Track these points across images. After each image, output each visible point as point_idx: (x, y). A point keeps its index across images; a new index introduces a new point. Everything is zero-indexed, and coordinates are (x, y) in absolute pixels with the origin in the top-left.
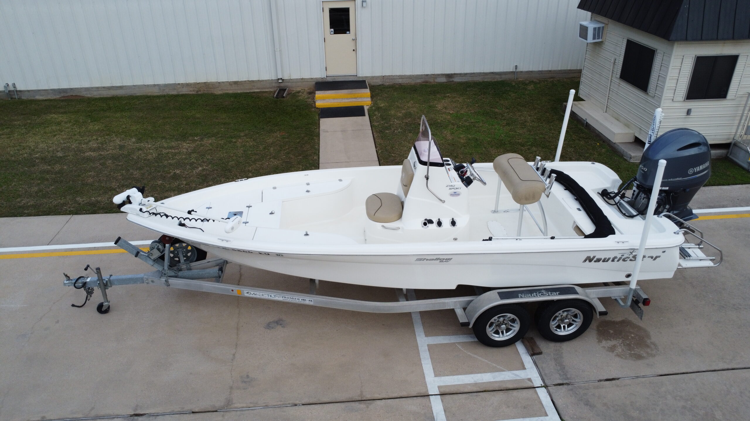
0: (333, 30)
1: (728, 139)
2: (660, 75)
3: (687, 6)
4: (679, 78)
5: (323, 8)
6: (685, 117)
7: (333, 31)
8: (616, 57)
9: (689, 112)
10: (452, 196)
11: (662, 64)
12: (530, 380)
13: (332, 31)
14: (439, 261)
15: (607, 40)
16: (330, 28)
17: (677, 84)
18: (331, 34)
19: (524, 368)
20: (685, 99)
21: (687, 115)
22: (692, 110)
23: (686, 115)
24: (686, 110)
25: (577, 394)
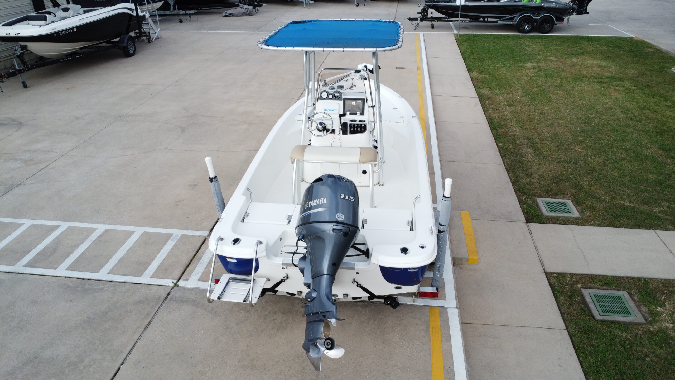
12: (187, 280)
19: (199, 280)
25: (153, 300)
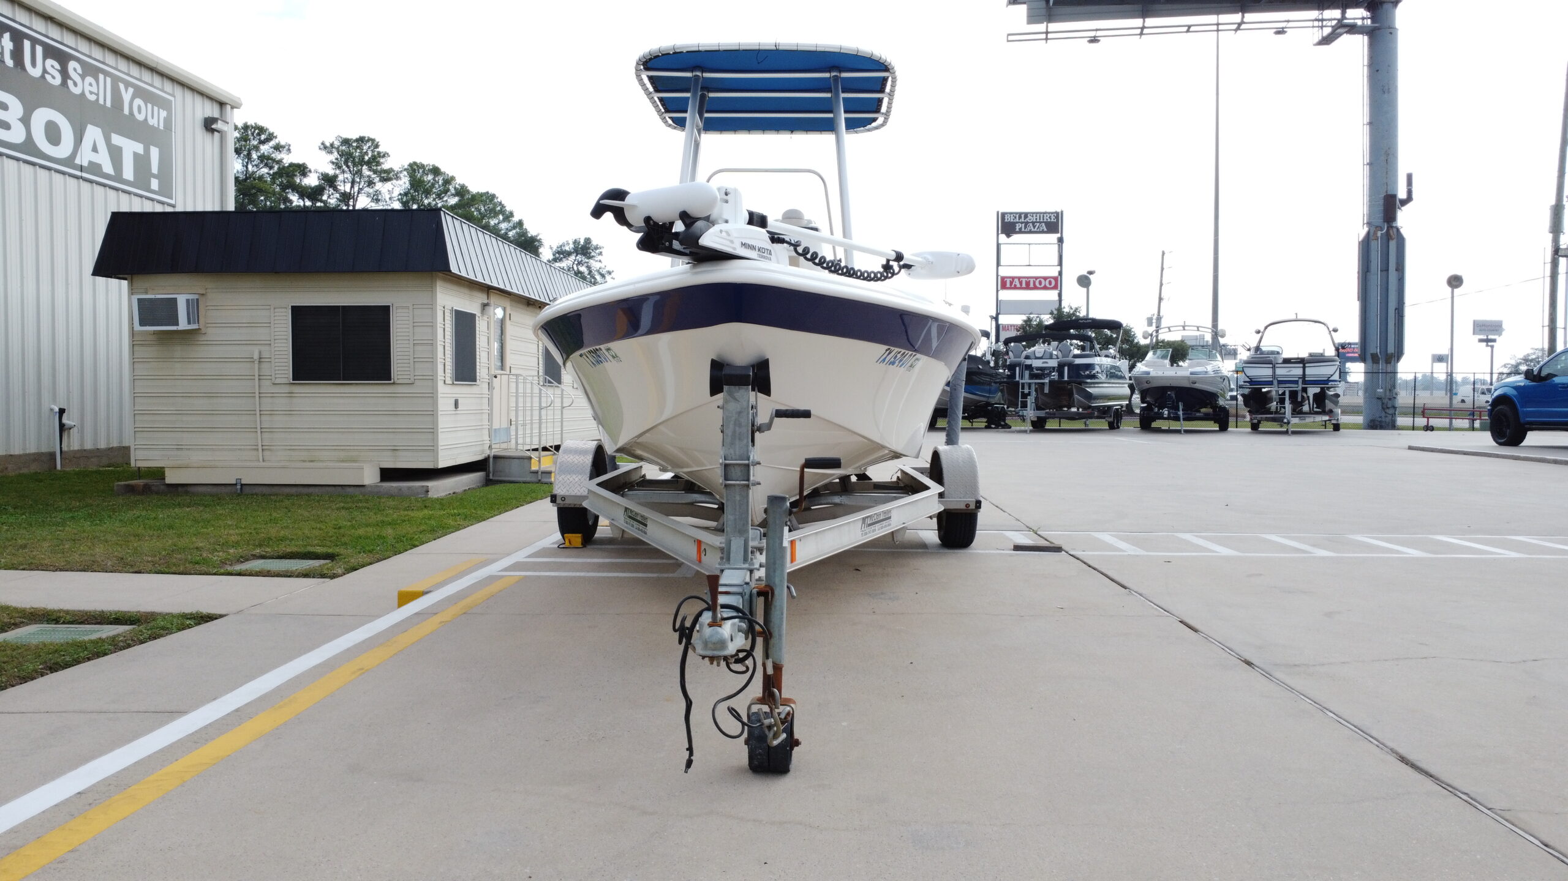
1: (483, 452)
2: (417, 342)
4: (446, 347)
6: (454, 412)
8: (263, 348)
9: (456, 404)
15: (209, 325)
17: (445, 355)
20: (453, 380)
22: (460, 401)
23: (455, 408)
24: (454, 401)
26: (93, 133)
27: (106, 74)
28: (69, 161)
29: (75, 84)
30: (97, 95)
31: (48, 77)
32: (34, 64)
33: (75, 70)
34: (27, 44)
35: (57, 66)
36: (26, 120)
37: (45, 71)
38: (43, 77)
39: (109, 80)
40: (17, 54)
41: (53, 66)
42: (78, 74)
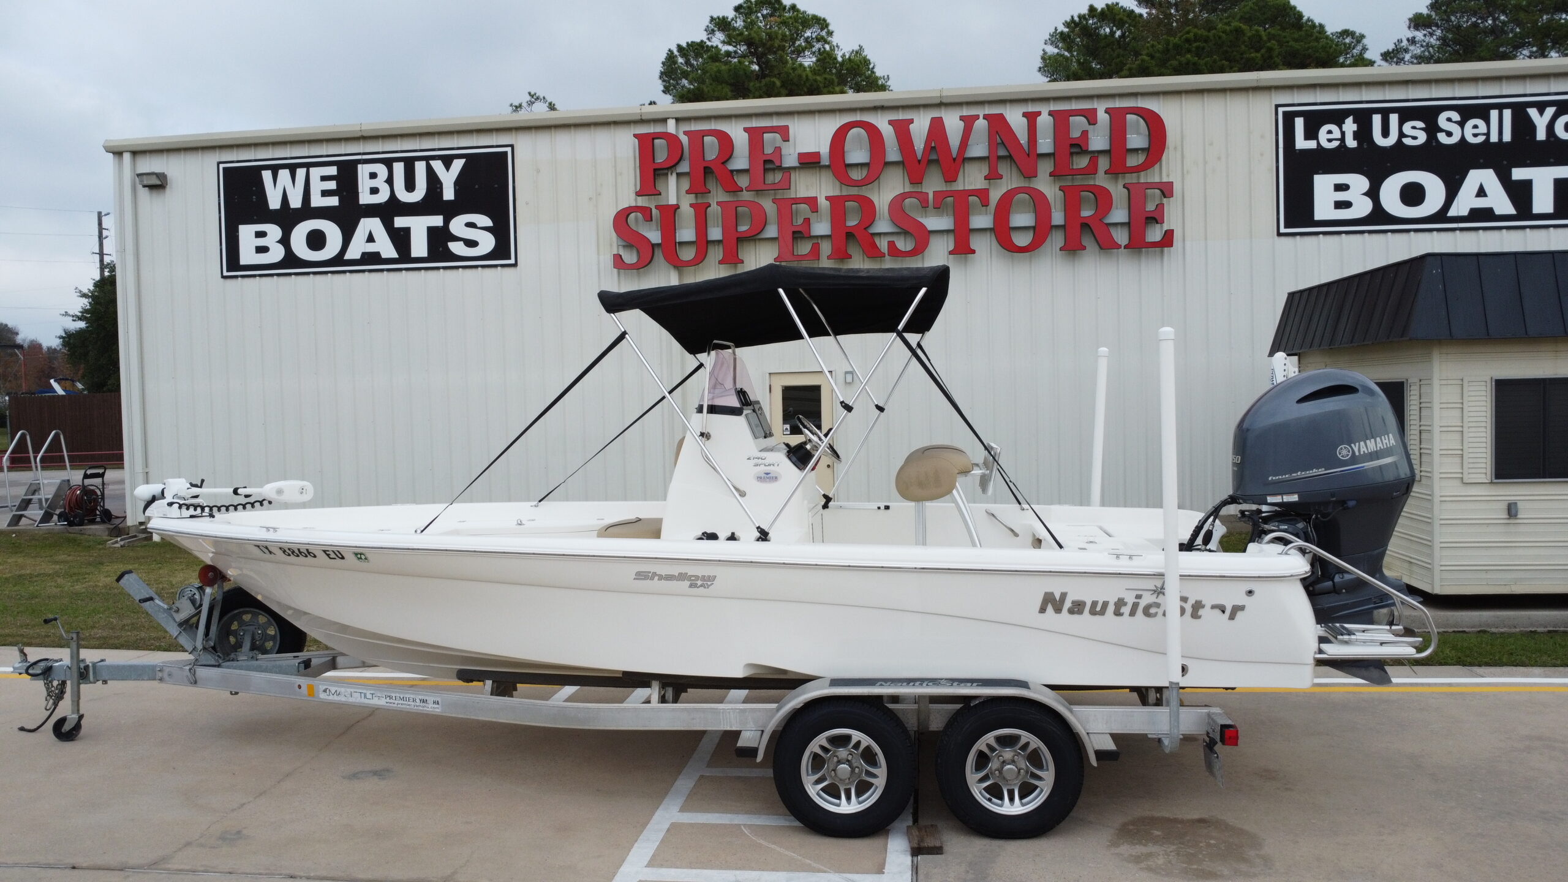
0: (788, 426)
2: (1422, 428)
3: (1437, 271)
4: (1465, 430)
5: (770, 386)
7: (789, 428)
9: (1512, 511)
10: (761, 481)
11: (1422, 405)
13: (786, 429)
14: (688, 583)
16: (783, 424)
17: (1463, 444)
18: (784, 435)
20: (1493, 478)
21: (1509, 519)
22: (1520, 505)
23: (1507, 517)
24: (1504, 506)
26: (1482, 177)
27: (1500, 107)
28: (1441, 216)
29: (1449, 134)
30: (1488, 134)
31: (1407, 141)
32: (1385, 133)
33: (1449, 120)
34: (1377, 119)
35: (1420, 124)
36: (1373, 193)
37: (1402, 135)
38: (1399, 141)
39: (1507, 114)
40: (1364, 133)
41: (1414, 128)
42: (1455, 122)
